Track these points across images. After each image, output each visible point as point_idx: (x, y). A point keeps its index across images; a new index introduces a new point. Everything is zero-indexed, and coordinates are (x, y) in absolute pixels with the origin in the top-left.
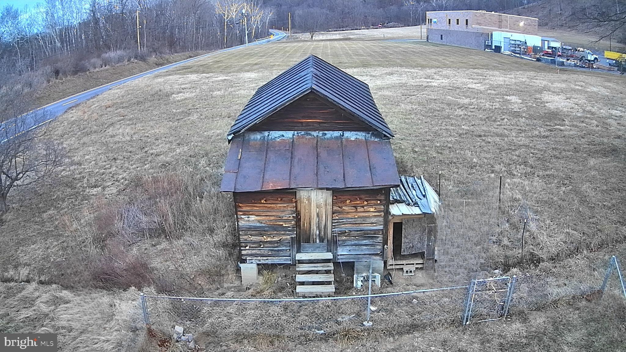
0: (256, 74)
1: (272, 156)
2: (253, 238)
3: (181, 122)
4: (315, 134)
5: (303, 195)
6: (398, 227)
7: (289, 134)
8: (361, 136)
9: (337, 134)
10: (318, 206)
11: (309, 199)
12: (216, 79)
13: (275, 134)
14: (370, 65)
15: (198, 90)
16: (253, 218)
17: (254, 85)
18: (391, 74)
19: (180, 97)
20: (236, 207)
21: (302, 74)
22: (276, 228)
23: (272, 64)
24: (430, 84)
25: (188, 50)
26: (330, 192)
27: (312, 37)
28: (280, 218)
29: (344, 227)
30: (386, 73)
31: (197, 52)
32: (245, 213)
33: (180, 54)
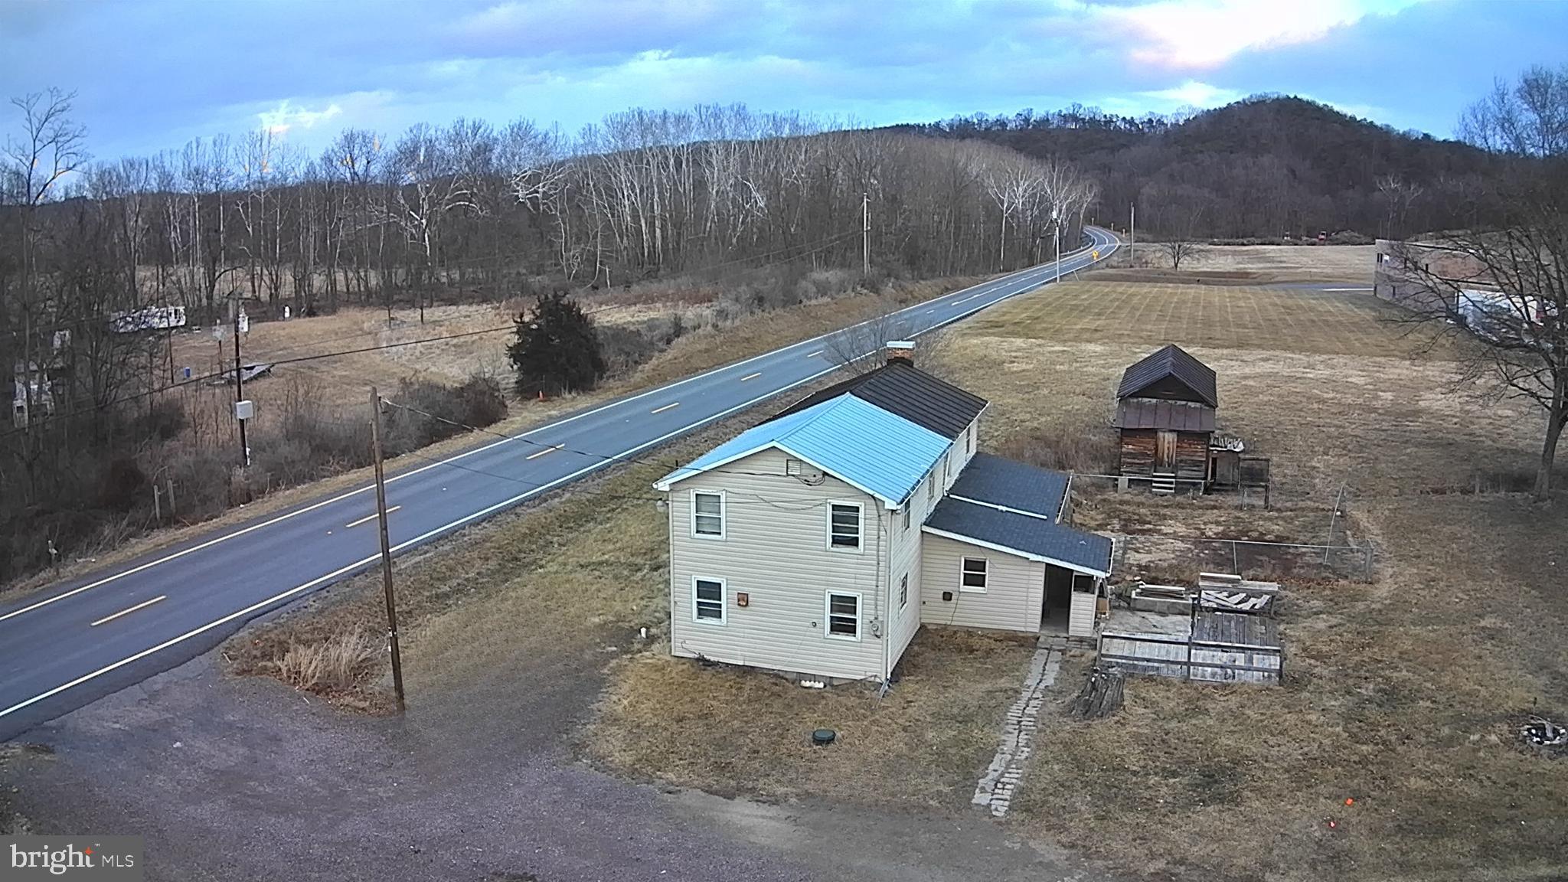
0: (1102, 348)
1: (1143, 411)
2: (1129, 460)
3: (1032, 396)
4: (1170, 402)
5: (1161, 434)
6: (1214, 460)
7: (1154, 401)
8: (1198, 405)
9: (1184, 403)
10: (1169, 443)
11: (1164, 438)
12: (1052, 349)
13: (1146, 400)
14: (1248, 344)
15: (1035, 362)
16: (1130, 446)
17: (1102, 362)
18: (1267, 360)
19: (1015, 367)
20: (1122, 440)
21: (1164, 361)
22: (1144, 455)
23: (1118, 332)
24: (1305, 375)
25: (945, 275)
26: (1175, 435)
27: (1176, 265)
28: (1145, 448)
29: (1184, 457)
30: (1260, 359)
31: (956, 278)
32: (1127, 444)
33: (929, 283)
